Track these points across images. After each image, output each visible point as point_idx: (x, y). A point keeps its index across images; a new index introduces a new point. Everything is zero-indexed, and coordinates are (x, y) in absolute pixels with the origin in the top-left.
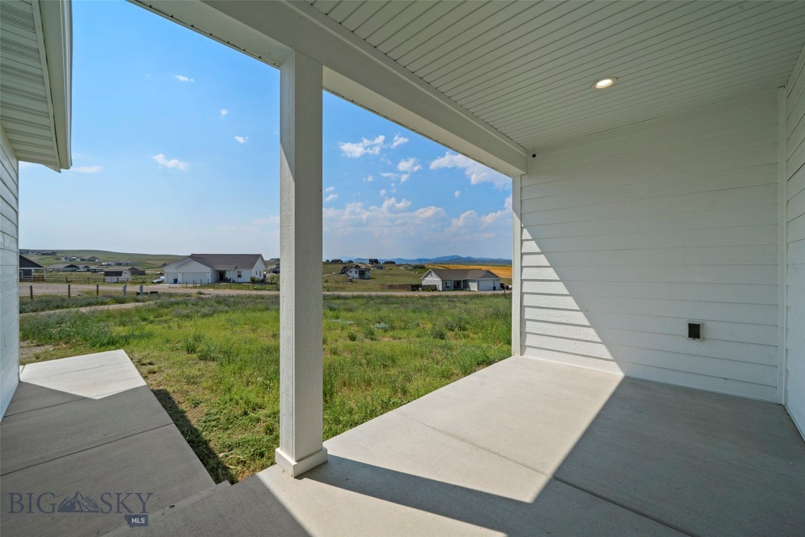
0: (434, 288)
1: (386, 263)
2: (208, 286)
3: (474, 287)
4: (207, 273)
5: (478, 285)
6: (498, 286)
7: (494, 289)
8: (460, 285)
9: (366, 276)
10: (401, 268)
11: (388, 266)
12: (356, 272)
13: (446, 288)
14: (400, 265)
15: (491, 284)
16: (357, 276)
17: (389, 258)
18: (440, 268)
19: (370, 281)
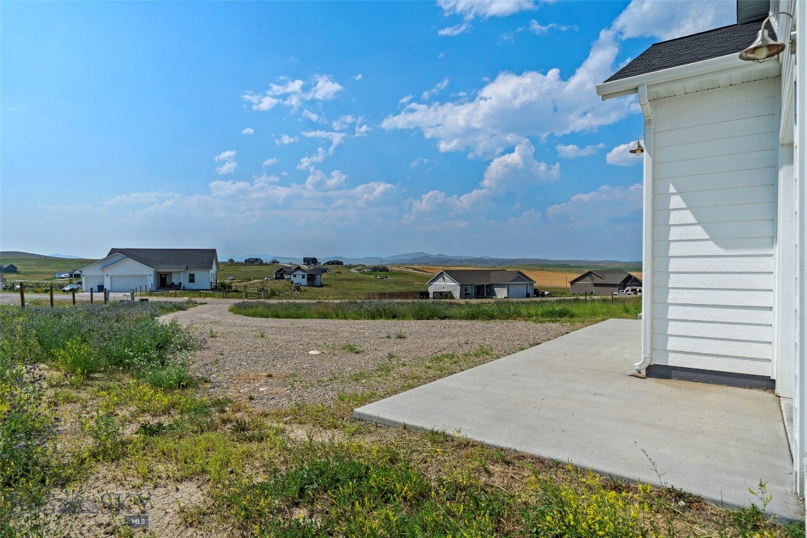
0: (448, 295)
1: (328, 263)
2: (151, 293)
3: (501, 293)
4: (148, 275)
5: (508, 291)
6: (531, 291)
7: (528, 296)
8: (484, 291)
9: (317, 282)
10: (353, 270)
11: (333, 268)
12: (303, 277)
13: (465, 294)
14: (350, 267)
15: (523, 290)
16: (304, 282)
17: (332, 256)
18: (408, 270)
19: (325, 289)
